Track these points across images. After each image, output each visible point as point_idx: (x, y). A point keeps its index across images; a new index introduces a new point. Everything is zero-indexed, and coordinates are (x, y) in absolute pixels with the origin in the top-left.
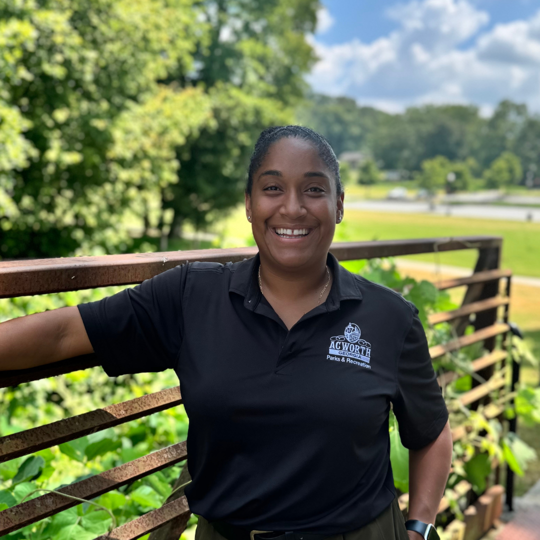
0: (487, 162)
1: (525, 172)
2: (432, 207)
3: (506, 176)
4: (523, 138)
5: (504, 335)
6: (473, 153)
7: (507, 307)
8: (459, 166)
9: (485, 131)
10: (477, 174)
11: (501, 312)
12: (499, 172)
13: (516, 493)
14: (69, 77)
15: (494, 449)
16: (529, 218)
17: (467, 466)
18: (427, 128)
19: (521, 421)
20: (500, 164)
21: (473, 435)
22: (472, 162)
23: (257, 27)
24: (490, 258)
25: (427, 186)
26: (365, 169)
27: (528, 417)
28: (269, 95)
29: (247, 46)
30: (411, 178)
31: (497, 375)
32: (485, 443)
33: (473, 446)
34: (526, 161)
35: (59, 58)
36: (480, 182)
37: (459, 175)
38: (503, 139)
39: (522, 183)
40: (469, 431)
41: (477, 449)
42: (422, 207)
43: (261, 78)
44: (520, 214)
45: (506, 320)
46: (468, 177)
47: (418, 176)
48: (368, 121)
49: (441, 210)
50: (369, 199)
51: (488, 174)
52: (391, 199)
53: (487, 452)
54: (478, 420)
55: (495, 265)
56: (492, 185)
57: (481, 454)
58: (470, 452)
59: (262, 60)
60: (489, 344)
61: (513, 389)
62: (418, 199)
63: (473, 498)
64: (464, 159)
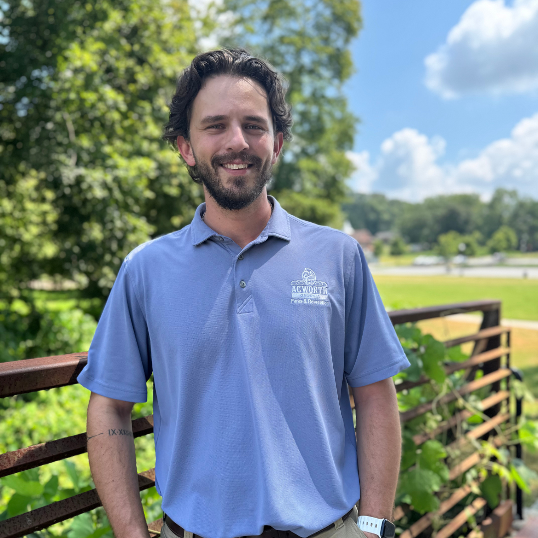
0: (489, 234)
1: (520, 240)
2: (448, 270)
3: (504, 244)
4: (515, 216)
5: (508, 379)
6: (478, 228)
7: (508, 356)
8: (468, 238)
9: (486, 212)
10: (482, 243)
11: (503, 361)
12: (499, 241)
13: (525, 504)
14: (182, 195)
15: (504, 473)
16: (525, 275)
17: (482, 487)
18: (441, 212)
19: (525, 449)
20: (500, 235)
21: (485, 461)
22: (477, 235)
23: (311, 149)
24: (492, 318)
25: (444, 254)
26: (395, 245)
27: (531, 446)
28: (320, 197)
29: (304, 164)
30: (430, 249)
31: (503, 410)
32: (495, 467)
33: (486, 469)
34: (519, 232)
35: (175, 182)
36: (485, 249)
37: (468, 245)
38: (500, 217)
39: (518, 249)
40: (482, 456)
41: (489, 472)
42: (441, 270)
43: (315, 185)
44: (517, 273)
45: (508, 366)
46: (475, 246)
47: (436, 247)
48: (396, 210)
49: (456, 272)
50: (398, 265)
51: (491, 243)
52: (415, 265)
53: (497, 475)
54: (489, 449)
55: (496, 323)
56: (493, 251)
57: (493, 477)
58: (484, 474)
59: (315, 173)
60: (495, 387)
61: (516, 423)
62: (437, 265)
63: (488, 511)
64: (470, 233)
